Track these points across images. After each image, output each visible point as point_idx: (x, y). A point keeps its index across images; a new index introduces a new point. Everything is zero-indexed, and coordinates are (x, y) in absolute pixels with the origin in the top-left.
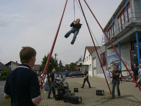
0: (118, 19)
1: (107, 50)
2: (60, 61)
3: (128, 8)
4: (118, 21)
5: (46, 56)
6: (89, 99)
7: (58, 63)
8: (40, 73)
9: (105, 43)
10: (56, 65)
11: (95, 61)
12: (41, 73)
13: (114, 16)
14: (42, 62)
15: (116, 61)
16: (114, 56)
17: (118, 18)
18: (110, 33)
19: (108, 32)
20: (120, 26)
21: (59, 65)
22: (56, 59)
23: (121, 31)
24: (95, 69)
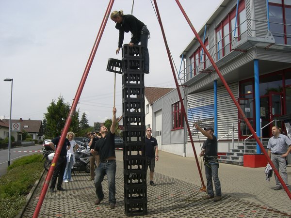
0: (216, 32)
1: (189, 95)
2: (84, 115)
3: (241, 12)
4: (215, 38)
5: (56, 103)
7: (80, 119)
8: (40, 138)
9: (185, 81)
10: (75, 122)
11: (159, 117)
12: (42, 139)
13: (208, 26)
14: (46, 114)
15: (205, 120)
16: (202, 108)
17: (217, 29)
18: (197, 61)
19: (193, 59)
20: (221, 47)
21: (81, 122)
22: (77, 110)
23: (221, 57)
24: (158, 136)
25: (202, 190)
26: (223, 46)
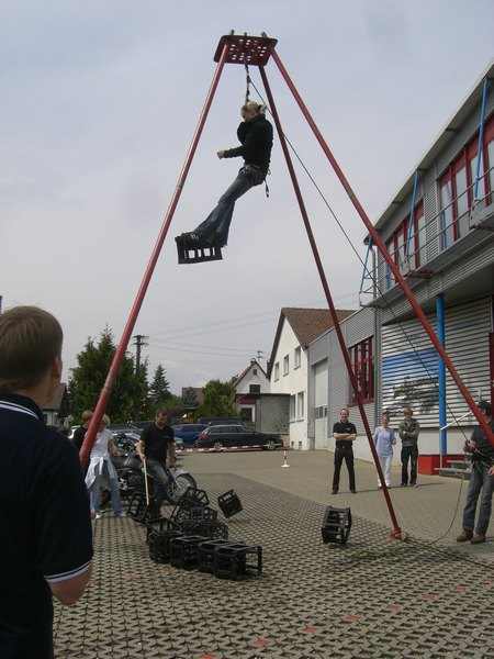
0: (440, 187)
1: (384, 328)
2: (160, 371)
3: (490, 141)
4: (438, 198)
5: (96, 346)
6: (293, 555)
7: (150, 379)
8: (62, 422)
9: (375, 296)
10: (138, 387)
11: (323, 377)
12: (66, 425)
13: (421, 173)
14: (74, 370)
15: (420, 382)
16: (416, 357)
17: (441, 181)
18: (401, 251)
19: (392, 246)
20: (449, 220)
21: (153, 387)
22: (142, 361)
23: (451, 242)
24: (321, 416)
25: (393, 536)
26: (454, 218)
